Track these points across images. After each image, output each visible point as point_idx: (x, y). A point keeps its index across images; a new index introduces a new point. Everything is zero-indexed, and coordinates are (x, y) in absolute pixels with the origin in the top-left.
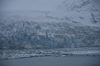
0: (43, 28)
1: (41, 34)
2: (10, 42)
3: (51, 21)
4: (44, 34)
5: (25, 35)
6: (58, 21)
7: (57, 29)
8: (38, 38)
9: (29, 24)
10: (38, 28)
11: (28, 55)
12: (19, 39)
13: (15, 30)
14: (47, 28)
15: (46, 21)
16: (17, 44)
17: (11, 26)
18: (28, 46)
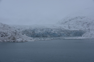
0: (53, 30)
1: (53, 32)
2: (43, 35)
3: (55, 28)
4: (54, 32)
5: (48, 33)
6: (58, 28)
7: (58, 30)
8: (52, 33)
9: (48, 29)
10: (52, 30)
11: (51, 39)
12: (46, 34)
13: (44, 31)
14: (54, 30)
15: (54, 28)
16: (45, 35)
17: (43, 30)
18: (49, 36)
